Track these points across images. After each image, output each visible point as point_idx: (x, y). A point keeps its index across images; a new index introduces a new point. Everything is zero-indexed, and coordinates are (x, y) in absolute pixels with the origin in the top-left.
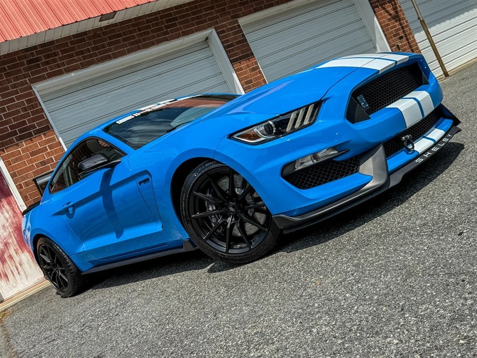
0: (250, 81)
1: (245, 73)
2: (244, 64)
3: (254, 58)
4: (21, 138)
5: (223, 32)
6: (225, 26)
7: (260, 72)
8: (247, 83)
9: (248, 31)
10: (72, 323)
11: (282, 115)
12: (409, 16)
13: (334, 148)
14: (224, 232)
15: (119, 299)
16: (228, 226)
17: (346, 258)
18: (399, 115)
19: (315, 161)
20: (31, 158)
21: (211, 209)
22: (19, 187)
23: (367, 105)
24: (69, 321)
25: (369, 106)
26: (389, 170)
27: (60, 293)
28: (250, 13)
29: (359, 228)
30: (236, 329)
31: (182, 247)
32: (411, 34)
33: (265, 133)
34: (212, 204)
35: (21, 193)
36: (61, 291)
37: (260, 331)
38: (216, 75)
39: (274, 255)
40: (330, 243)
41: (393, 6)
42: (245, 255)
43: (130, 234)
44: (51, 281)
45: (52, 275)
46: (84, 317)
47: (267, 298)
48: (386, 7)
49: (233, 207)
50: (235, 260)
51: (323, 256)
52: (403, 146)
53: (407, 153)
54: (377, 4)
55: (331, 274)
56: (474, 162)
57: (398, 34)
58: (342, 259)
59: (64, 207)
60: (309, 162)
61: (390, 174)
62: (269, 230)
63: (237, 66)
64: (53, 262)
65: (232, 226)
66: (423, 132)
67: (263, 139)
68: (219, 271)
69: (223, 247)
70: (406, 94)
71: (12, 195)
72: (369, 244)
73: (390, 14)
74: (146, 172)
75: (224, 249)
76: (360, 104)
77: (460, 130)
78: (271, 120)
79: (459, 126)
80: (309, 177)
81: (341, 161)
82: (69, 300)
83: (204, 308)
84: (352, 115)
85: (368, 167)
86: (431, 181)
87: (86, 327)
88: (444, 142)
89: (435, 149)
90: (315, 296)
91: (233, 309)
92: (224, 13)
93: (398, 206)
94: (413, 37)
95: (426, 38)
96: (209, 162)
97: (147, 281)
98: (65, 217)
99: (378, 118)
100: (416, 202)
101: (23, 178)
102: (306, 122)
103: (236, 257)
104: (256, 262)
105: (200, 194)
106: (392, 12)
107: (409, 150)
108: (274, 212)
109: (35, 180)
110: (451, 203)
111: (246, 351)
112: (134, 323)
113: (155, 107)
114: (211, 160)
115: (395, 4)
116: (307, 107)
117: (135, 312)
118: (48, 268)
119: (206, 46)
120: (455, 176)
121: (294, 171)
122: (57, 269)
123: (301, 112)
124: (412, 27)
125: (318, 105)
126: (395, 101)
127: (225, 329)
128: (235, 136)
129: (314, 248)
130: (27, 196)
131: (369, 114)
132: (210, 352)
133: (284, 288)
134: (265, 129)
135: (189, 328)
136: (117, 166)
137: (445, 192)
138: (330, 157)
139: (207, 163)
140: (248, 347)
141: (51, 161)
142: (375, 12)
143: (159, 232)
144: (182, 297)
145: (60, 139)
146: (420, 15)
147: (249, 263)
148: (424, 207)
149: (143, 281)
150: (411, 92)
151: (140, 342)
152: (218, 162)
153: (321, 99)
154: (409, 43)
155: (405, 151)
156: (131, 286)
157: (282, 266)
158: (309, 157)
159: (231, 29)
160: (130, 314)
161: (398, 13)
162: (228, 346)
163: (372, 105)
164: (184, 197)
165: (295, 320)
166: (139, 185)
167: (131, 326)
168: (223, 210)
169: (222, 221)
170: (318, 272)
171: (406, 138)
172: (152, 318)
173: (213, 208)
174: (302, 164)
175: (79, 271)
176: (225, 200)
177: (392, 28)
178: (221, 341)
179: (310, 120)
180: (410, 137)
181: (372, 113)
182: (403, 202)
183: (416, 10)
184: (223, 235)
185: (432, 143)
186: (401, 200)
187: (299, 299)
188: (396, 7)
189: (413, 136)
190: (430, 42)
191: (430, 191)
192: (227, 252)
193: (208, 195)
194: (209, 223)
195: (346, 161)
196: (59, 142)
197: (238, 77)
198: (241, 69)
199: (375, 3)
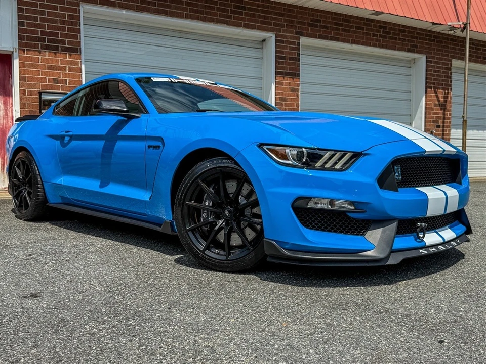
0: (285, 100)
1: (284, 89)
2: (287, 81)
3: (298, 80)
4: (47, 48)
5: (282, 42)
6: (286, 37)
7: (298, 95)
8: (281, 99)
9: (305, 52)
10: (18, 247)
11: (319, 149)
12: (455, 110)
13: (353, 203)
14: (210, 232)
15: (75, 246)
16: (216, 228)
17: (319, 312)
18: (425, 201)
19: (329, 207)
20: (47, 70)
21: (207, 203)
22: (22, 93)
23: (400, 178)
24: (16, 244)
25: (402, 179)
26: (393, 248)
27: (17, 212)
28: (315, 37)
29: (340, 289)
30: (187, 332)
31: (160, 225)
32: (448, 127)
33: (295, 158)
34: (210, 199)
35: (21, 99)
36: (19, 211)
37: (211, 346)
38: (256, 78)
39: (247, 276)
40: (308, 290)
41: (445, 94)
42: (219, 263)
43: (114, 189)
44: (14, 197)
45: (17, 191)
46: (33, 247)
47: (228, 316)
48: (438, 92)
49: (230, 212)
50: (207, 262)
51: (297, 299)
52: (415, 231)
53: (416, 240)
54: (431, 85)
55: (300, 322)
56: (471, 277)
57: (437, 122)
58: (315, 312)
59: (62, 133)
60: (324, 205)
61: (393, 251)
62: (253, 250)
63: (280, 79)
64: (25, 180)
65: (220, 229)
66: (437, 227)
67: (290, 162)
68: (186, 265)
69: (201, 245)
70: (438, 185)
71: (12, 96)
72: (347, 310)
73: (439, 101)
74: (160, 139)
75: (202, 248)
76: (395, 173)
77: (468, 241)
78: (305, 148)
79: (469, 236)
80: (317, 219)
81: (353, 218)
82: (22, 222)
83: (160, 296)
84: (384, 180)
85: (375, 236)
86: (424, 275)
87: (32, 258)
88: (452, 245)
89: (441, 248)
90: (277, 336)
91: (189, 311)
92: (291, 26)
93: (385, 284)
94: (449, 131)
95: (461, 137)
96: (228, 159)
97: (109, 241)
98: (58, 143)
99: (404, 195)
100: (404, 289)
101: (30, 86)
102: (338, 166)
103: (210, 260)
104: (226, 274)
105: (204, 185)
106: (442, 99)
107: (419, 238)
108: (268, 234)
109: (40, 93)
110: (439, 307)
111: (191, 360)
112: (83, 278)
113: (194, 81)
114: (230, 158)
115: (448, 93)
116: (345, 153)
117: (87, 267)
118: (17, 183)
119: (260, 47)
120: (449, 282)
121: (305, 207)
122: (25, 188)
123: (338, 155)
124: (453, 121)
125: (356, 155)
126: (426, 186)
127: (176, 327)
128: (265, 147)
129: (290, 287)
130: (25, 104)
131: (398, 187)
132: (154, 344)
133: (248, 314)
134: (297, 154)
135: (138, 309)
136: (134, 120)
137: (435, 292)
138: (345, 210)
139: (225, 159)
140: (194, 357)
141: (64, 82)
142: (426, 92)
143: (145, 202)
144: (140, 274)
145: (83, 67)
146: (465, 115)
147: (219, 271)
148: (411, 298)
149: (104, 240)
150: (443, 184)
151: (84, 300)
152: (236, 163)
153: (362, 152)
154: (443, 134)
155: (414, 237)
156: (90, 239)
157: (252, 290)
158: (325, 201)
159: (290, 43)
160: (82, 267)
161: (446, 103)
162: (174, 346)
163: (405, 179)
164: (187, 180)
165: (250, 351)
166: (147, 147)
167: (79, 279)
168: (218, 211)
169: (212, 220)
170: (287, 313)
171: (421, 225)
172: (104, 281)
173: (209, 204)
174: (316, 203)
175: (45, 200)
176: (225, 202)
177: (435, 113)
178: (168, 338)
179: (343, 166)
180: (425, 226)
181: (401, 187)
182: (391, 283)
183: (464, 108)
184: (206, 233)
185: (442, 241)
186: (389, 280)
187: (260, 332)
188: (448, 97)
189: (428, 226)
190: (463, 144)
191: (420, 285)
192: (203, 251)
193: (211, 189)
194: (199, 216)
195: (357, 220)
196: (81, 69)
197: (276, 90)
198: (282, 84)
199: (430, 83)
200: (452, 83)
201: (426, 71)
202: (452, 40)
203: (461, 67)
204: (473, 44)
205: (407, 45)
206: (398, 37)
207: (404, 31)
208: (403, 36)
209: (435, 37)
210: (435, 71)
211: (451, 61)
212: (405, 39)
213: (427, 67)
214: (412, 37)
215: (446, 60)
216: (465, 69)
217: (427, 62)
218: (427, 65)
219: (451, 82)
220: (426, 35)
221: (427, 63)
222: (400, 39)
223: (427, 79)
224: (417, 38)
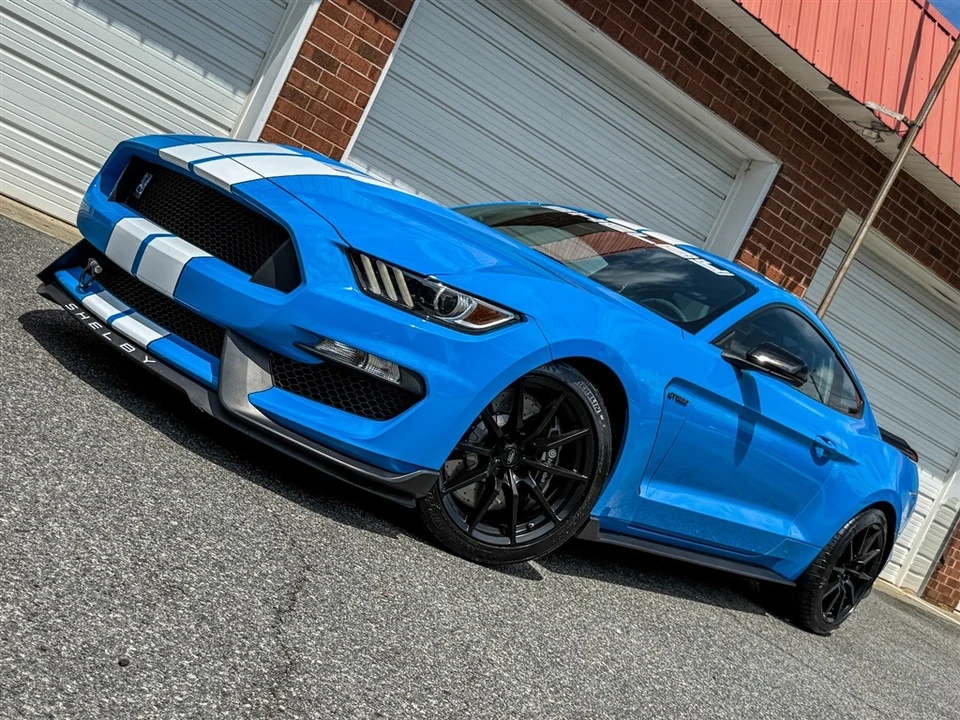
0: (331, 65)
1: (341, 35)
2: (357, 15)
3: (395, 33)
7: (375, 74)
8: (318, 57)
48: (768, 272)
54: (760, 245)
142: (739, 256)
197: (313, 24)
198: (340, 17)
199: (761, 239)
200: (819, 270)
201: (764, 204)
202: (869, 160)
203: (848, 231)
204: (904, 188)
205: (742, 109)
206: (727, 76)
207: (753, 71)
208: (745, 81)
209: (828, 129)
210: (787, 215)
211: (842, 212)
212: (745, 93)
213: (769, 193)
214: (765, 96)
215: (829, 201)
216: (855, 239)
217: (778, 180)
218: (772, 190)
219: (817, 263)
220: (806, 112)
221: (775, 182)
222: (730, 83)
223: (756, 223)
224: (778, 106)
